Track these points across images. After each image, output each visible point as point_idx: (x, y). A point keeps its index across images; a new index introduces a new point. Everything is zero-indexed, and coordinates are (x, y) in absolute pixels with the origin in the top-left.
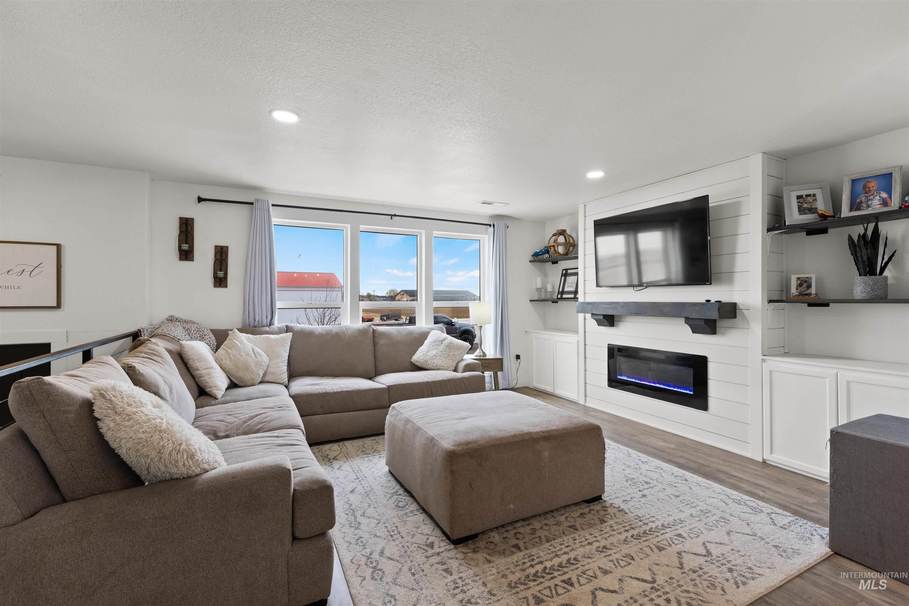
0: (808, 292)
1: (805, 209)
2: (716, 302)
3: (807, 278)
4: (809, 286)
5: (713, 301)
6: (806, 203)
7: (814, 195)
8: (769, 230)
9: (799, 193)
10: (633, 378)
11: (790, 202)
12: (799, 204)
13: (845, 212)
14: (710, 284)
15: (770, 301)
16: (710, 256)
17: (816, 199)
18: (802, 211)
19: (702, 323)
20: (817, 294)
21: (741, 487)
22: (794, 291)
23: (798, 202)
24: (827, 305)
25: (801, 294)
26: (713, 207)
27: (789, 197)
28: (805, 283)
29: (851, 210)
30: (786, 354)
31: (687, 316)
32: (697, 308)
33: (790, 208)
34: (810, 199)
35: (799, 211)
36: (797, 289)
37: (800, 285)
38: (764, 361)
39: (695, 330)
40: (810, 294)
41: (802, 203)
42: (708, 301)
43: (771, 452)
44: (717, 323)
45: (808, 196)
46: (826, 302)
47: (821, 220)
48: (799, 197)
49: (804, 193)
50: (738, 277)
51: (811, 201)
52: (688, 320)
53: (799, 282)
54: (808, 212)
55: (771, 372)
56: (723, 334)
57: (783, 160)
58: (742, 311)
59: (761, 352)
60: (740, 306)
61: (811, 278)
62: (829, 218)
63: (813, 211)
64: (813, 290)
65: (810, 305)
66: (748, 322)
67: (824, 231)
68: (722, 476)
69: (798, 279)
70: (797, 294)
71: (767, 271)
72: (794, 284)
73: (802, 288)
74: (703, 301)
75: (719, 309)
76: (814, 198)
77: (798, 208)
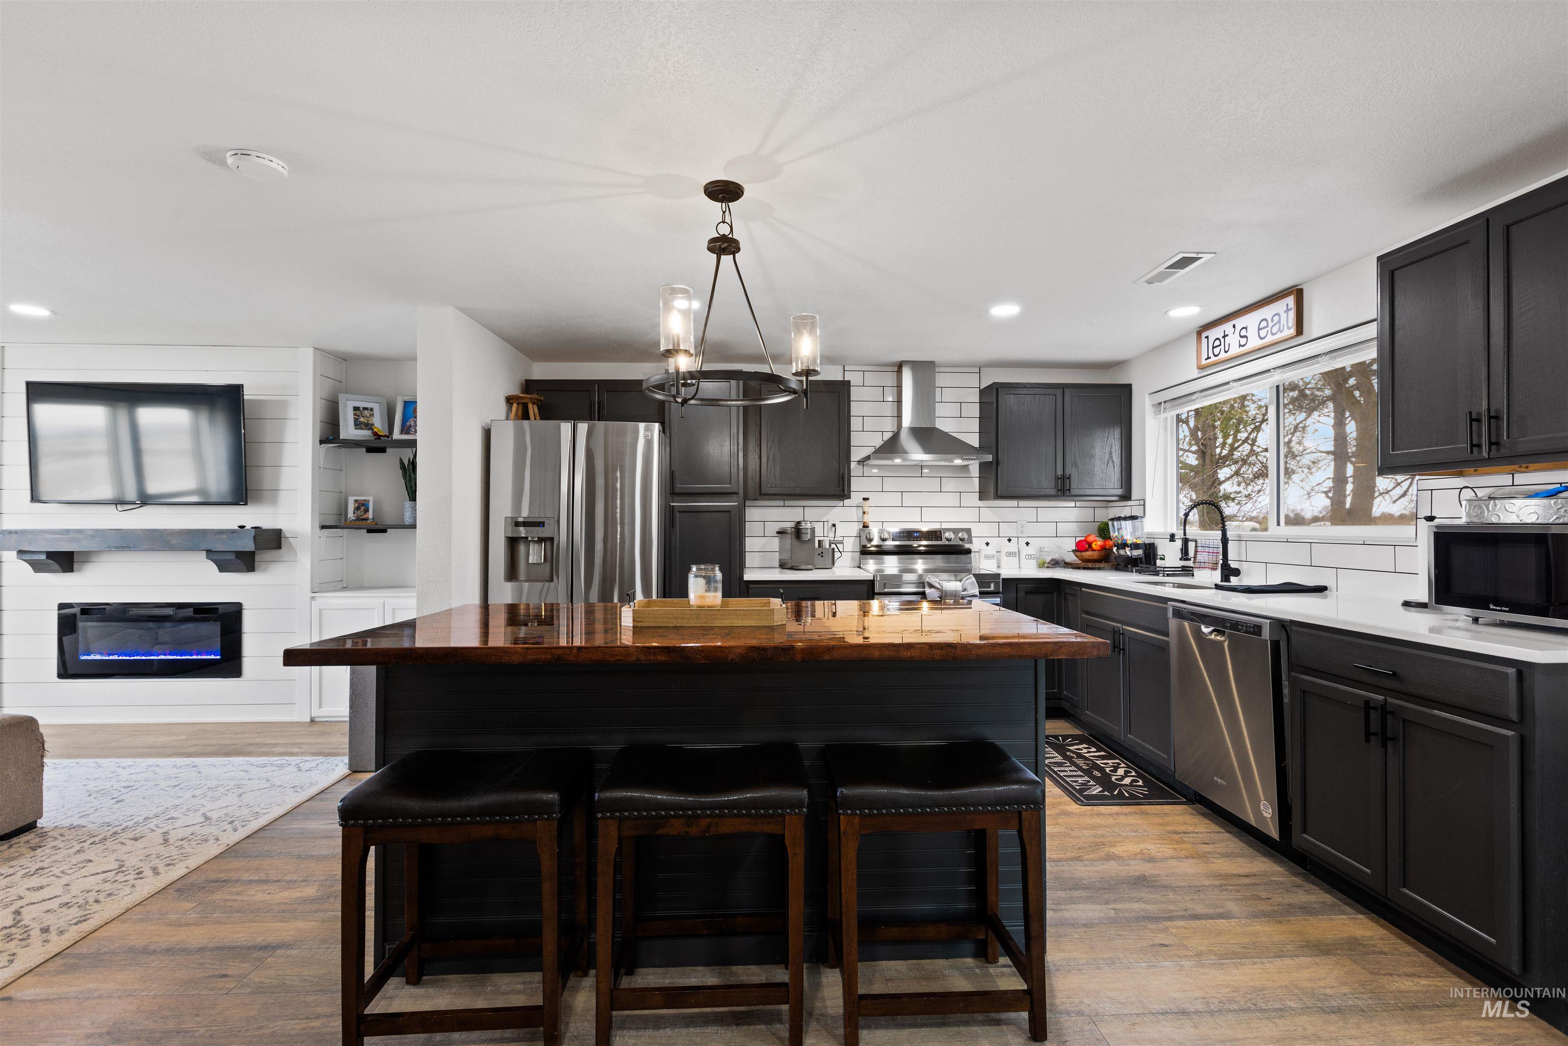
0: (366, 516)
1: (361, 423)
2: (252, 528)
3: (365, 500)
4: (367, 510)
5: (248, 527)
6: (363, 417)
7: (372, 410)
8: (321, 442)
9: (357, 404)
10: (113, 655)
11: (346, 413)
12: (355, 417)
13: (397, 435)
14: (246, 504)
15: (323, 527)
16: (245, 466)
17: (373, 414)
18: (358, 425)
19: (233, 557)
20: (373, 519)
21: (273, 752)
22: (351, 515)
23: (355, 414)
24: (384, 531)
25: (358, 519)
26: (249, 400)
27: (345, 406)
28: (362, 506)
29: (401, 433)
30: (344, 589)
31: (210, 548)
32: (224, 536)
33: (346, 420)
34: (367, 413)
35: (356, 425)
36: (354, 513)
37: (357, 509)
38: (313, 598)
39: (223, 567)
40: (367, 519)
41: (359, 416)
42: (242, 527)
43: (320, 706)
44: (256, 557)
45: (365, 409)
46: (382, 527)
47: (376, 439)
48: (356, 409)
49: (361, 405)
50: (283, 496)
51: (368, 415)
52: (211, 554)
53: (356, 505)
54: (364, 427)
55: (320, 610)
56: (264, 570)
57: (342, 361)
58: (289, 540)
59: (309, 589)
60: (286, 533)
61: (369, 500)
62: (382, 438)
63: (369, 427)
64: (370, 515)
65: (369, 531)
66: (295, 552)
67: (382, 450)
68: (251, 749)
69: (356, 501)
70: (354, 518)
71: (318, 491)
72: (351, 507)
73: (359, 512)
74: (234, 526)
75: (254, 537)
76: (371, 413)
77: (355, 421)
